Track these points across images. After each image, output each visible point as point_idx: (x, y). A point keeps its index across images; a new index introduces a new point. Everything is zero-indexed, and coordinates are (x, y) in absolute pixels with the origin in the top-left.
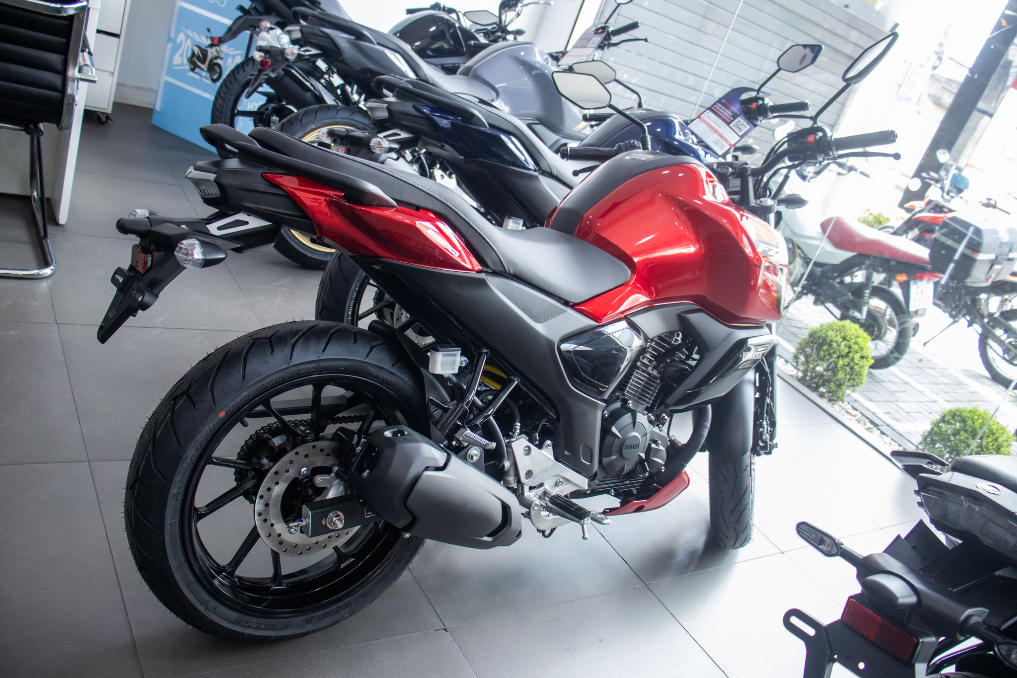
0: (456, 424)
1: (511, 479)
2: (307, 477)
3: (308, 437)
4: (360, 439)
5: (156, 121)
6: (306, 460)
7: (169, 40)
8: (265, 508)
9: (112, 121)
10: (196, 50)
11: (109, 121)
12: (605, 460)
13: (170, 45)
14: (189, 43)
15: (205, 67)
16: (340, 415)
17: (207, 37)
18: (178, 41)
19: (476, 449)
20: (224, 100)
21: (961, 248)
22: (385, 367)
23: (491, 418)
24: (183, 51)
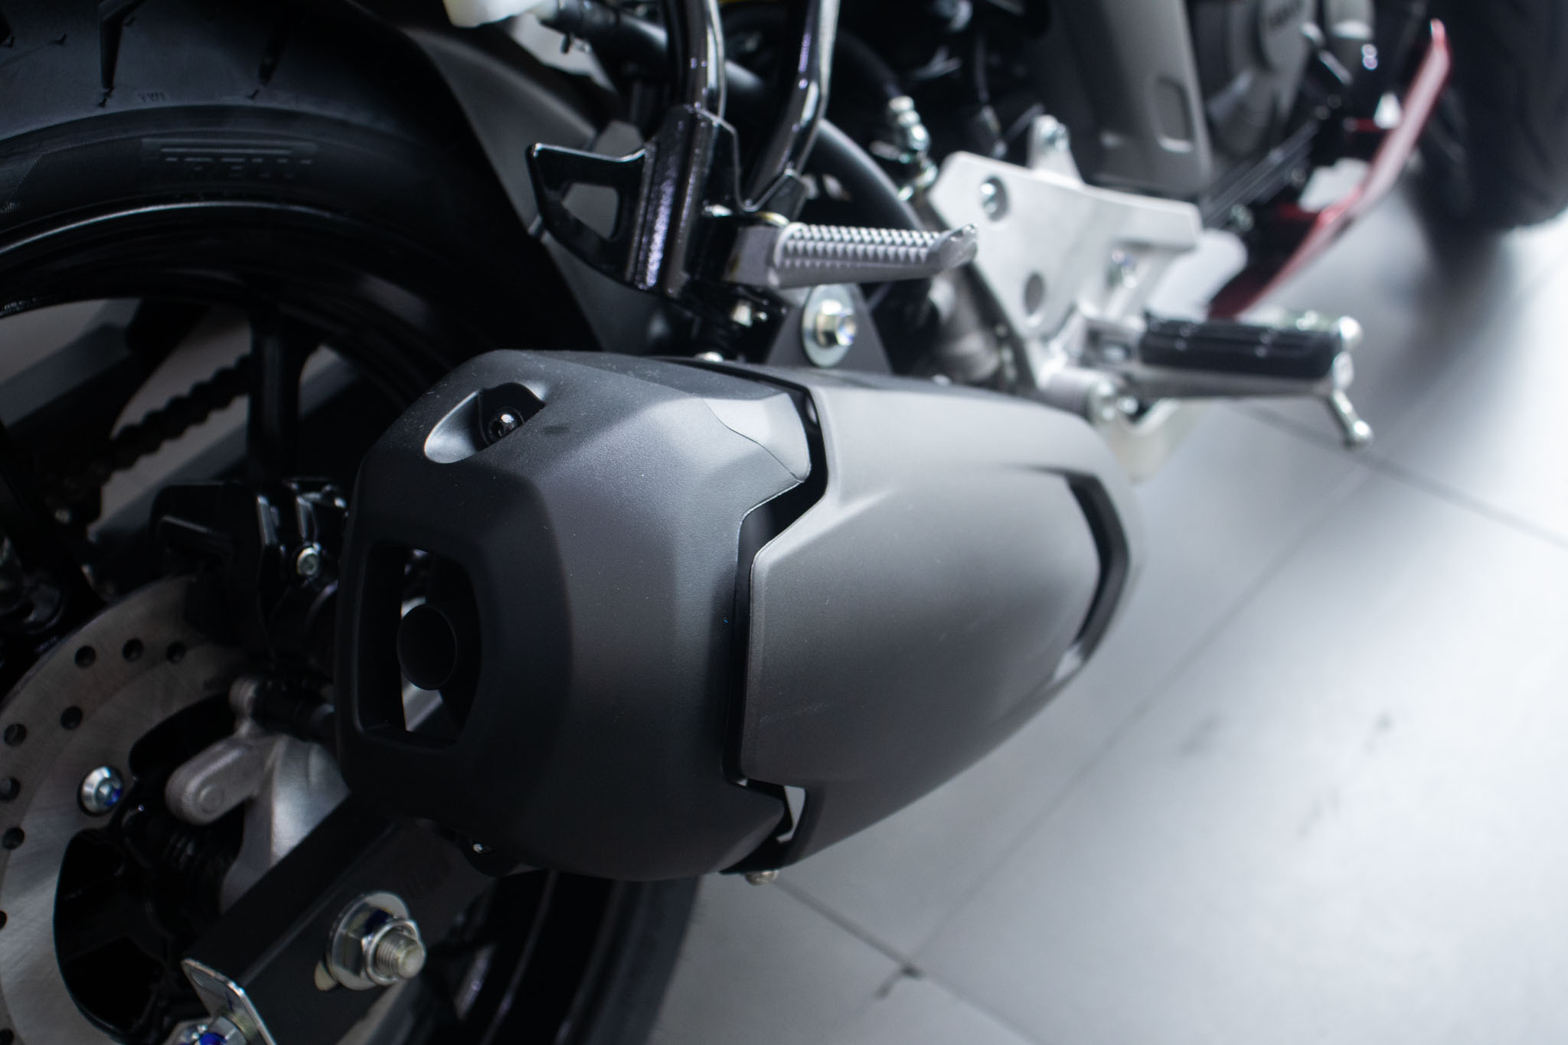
0: (704, 223)
1: (973, 344)
2: (122, 801)
3: (28, 608)
4: (285, 504)
6: (83, 736)
12: (1221, 106)
16: (134, 413)
19: (828, 296)
22: (227, 100)
23: (826, 127)
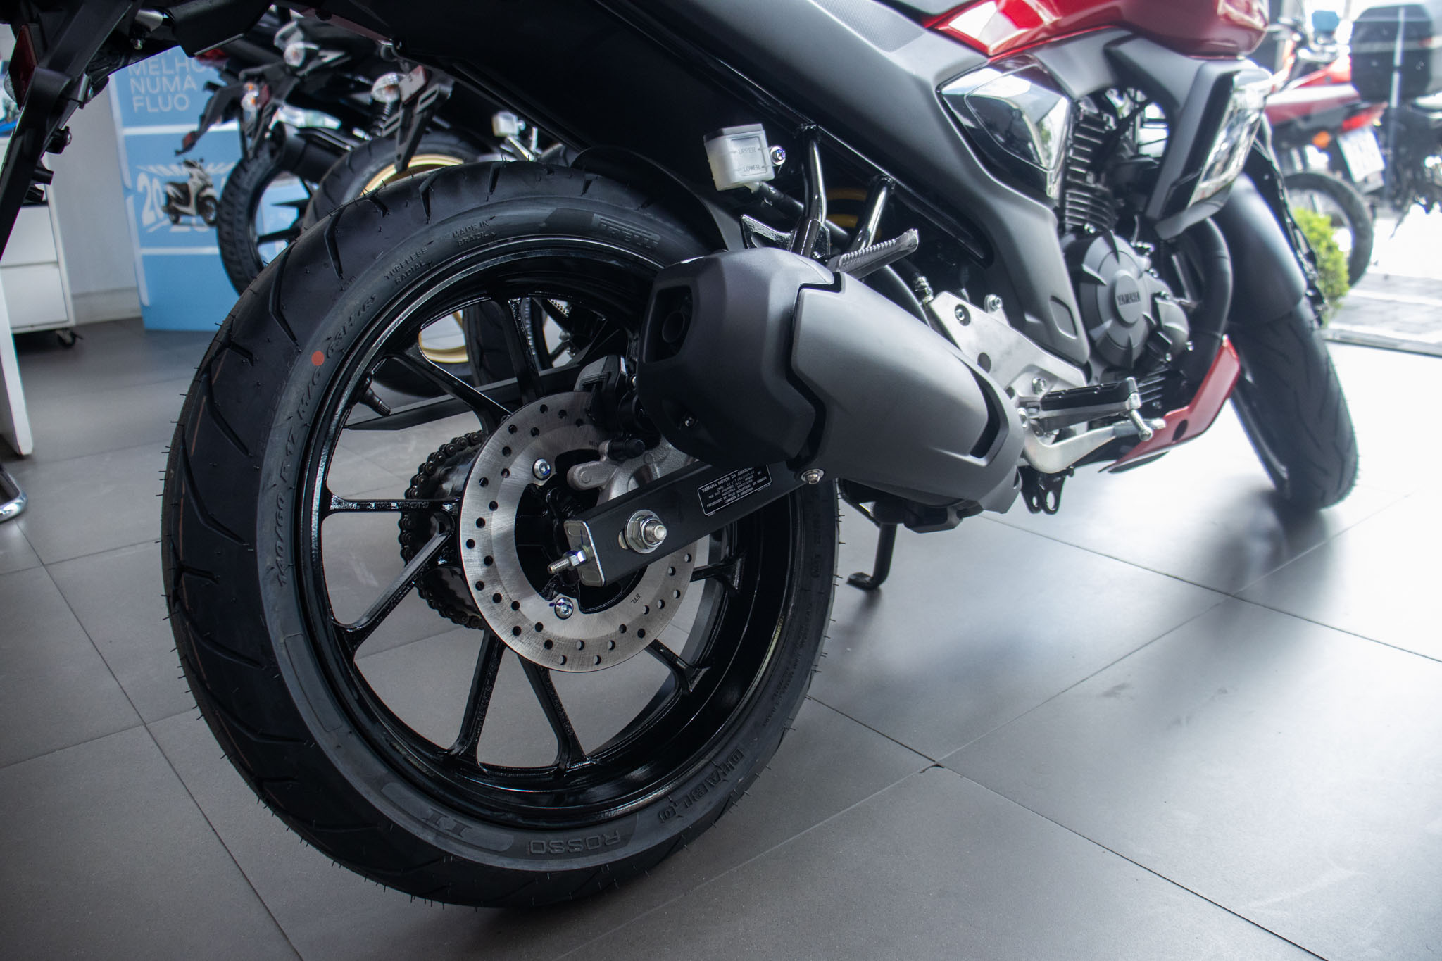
2: (552, 477)
5: (150, 323)
6: (538, 444)
7: (127, 191)
8: (485, 568)
9: (81, 338)
10: (171, 190)
11: (78, 340)
12: (1097, 333)
13: (130, 200)
14: (157, 185)
15: (191, 209)
17: (179, 164)
18: (140, 189)
20: (231, 224)
21: (1399, 46)
24: (152, 202)
